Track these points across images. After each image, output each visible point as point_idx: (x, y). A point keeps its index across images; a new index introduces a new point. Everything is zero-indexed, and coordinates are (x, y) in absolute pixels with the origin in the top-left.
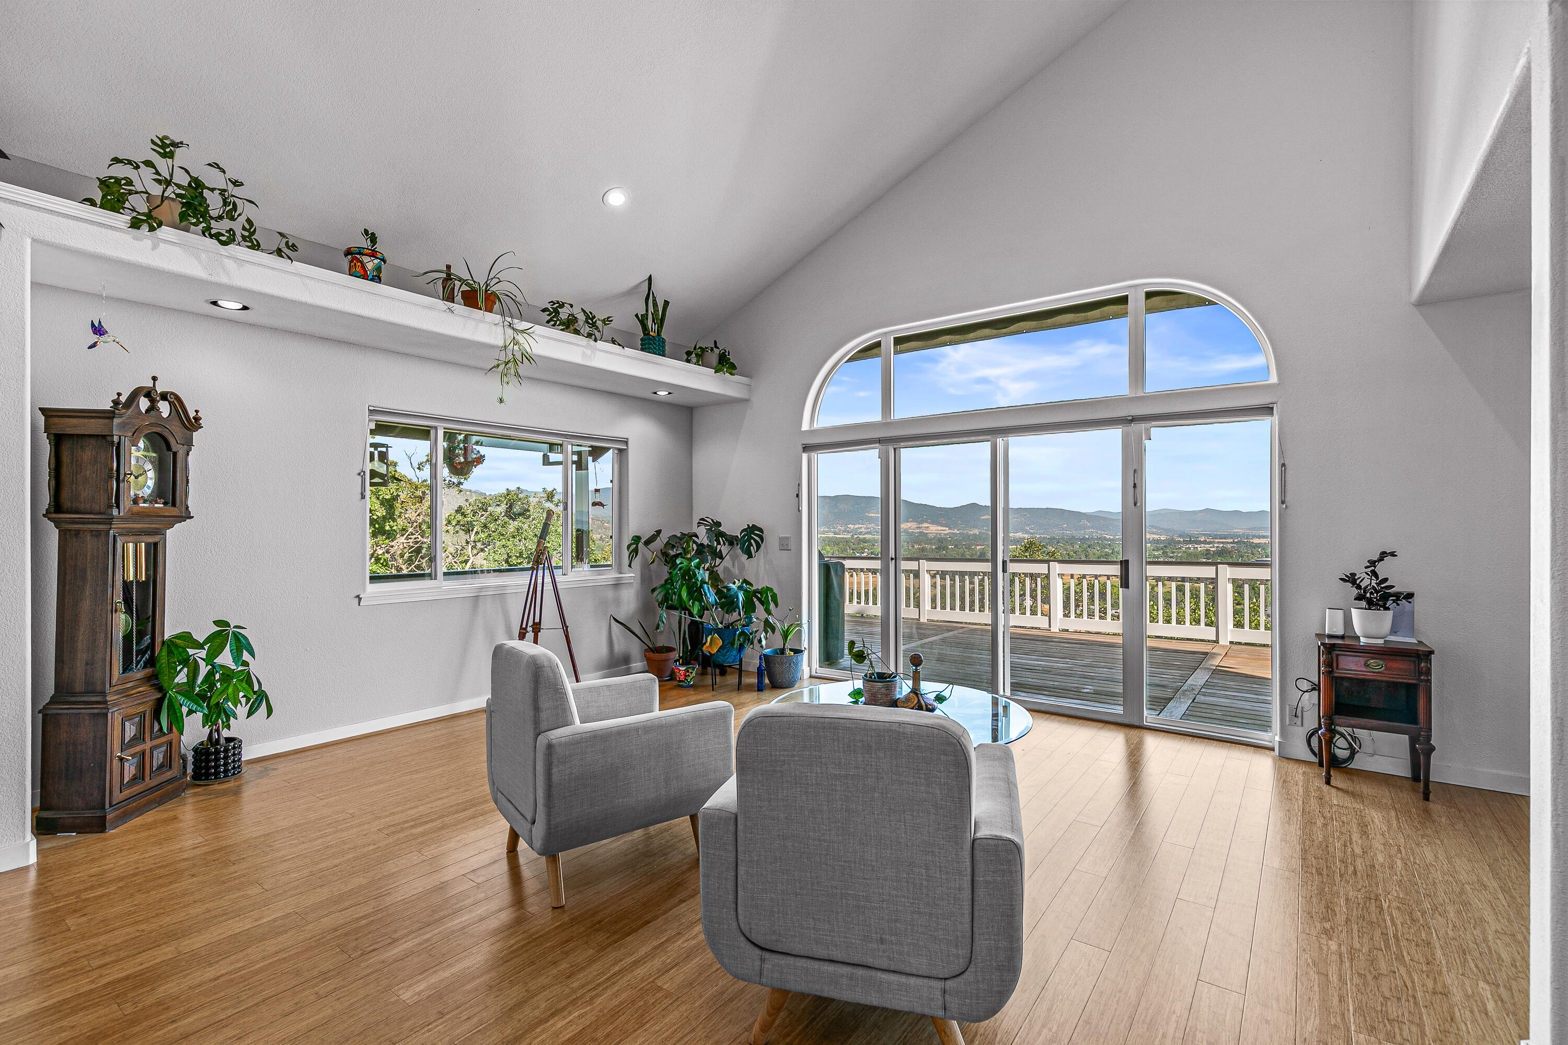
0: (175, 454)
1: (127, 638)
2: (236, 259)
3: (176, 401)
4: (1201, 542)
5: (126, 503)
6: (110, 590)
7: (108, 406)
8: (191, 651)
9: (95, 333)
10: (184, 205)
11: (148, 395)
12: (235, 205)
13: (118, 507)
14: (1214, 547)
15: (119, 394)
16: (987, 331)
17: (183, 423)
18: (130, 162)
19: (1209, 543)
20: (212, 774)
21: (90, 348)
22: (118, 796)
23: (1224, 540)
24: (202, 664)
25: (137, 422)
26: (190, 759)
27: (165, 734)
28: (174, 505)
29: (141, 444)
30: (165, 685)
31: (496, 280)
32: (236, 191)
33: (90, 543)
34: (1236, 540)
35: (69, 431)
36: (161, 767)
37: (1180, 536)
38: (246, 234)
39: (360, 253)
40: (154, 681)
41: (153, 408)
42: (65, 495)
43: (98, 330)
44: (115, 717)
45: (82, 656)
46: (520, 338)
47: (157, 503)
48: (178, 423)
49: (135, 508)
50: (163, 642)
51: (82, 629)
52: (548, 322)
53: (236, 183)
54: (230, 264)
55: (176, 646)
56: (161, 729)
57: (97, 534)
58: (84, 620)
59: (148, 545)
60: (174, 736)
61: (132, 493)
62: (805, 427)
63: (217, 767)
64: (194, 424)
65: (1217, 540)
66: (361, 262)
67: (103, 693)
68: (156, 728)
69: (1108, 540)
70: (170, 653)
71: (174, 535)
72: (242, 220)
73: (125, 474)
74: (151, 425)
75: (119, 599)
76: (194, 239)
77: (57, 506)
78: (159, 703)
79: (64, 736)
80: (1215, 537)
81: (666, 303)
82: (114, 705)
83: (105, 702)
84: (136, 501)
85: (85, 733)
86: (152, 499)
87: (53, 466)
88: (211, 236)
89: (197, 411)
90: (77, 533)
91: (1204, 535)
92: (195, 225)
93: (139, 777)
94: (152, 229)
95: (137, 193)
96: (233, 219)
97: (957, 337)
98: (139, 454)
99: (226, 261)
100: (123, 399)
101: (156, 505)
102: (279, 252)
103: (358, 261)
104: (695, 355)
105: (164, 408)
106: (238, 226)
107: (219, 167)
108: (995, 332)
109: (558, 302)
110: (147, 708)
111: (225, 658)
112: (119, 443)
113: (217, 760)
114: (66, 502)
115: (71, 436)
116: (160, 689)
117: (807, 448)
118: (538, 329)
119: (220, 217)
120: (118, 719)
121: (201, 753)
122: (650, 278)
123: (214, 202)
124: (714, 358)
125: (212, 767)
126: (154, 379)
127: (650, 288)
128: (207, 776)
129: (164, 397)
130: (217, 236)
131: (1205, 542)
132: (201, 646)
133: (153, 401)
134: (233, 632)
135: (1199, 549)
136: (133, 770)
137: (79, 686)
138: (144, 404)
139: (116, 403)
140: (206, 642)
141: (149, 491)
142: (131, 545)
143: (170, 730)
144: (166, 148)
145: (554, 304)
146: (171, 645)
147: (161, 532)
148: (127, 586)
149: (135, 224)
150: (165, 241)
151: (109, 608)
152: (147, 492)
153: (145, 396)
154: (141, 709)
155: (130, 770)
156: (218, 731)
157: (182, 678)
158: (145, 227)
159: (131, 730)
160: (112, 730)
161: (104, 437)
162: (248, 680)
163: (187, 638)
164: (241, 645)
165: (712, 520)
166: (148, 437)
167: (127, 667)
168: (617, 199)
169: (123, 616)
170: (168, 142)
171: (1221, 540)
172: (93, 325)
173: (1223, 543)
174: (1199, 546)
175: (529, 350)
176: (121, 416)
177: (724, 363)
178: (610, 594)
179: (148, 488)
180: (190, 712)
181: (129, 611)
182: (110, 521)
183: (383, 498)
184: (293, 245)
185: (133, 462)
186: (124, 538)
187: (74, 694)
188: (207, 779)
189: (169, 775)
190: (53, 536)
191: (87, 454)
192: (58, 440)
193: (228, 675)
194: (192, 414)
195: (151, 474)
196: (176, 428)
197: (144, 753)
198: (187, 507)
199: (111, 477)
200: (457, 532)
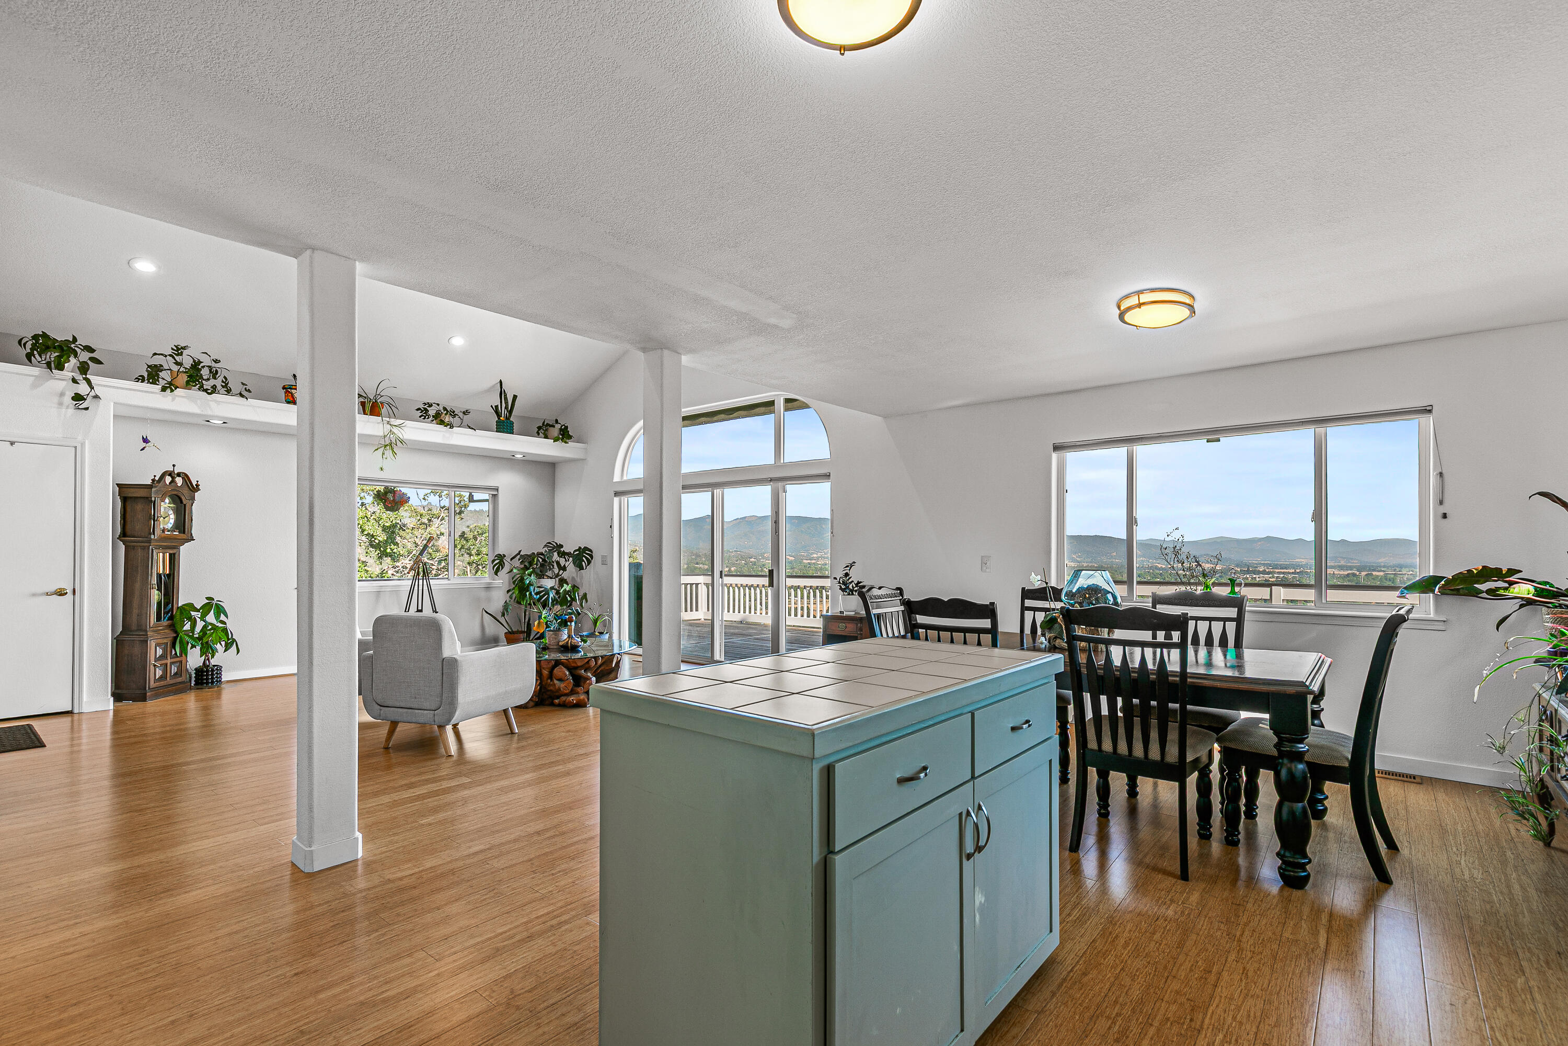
0: (185, 505)
1: (159, 604)
2: (216, 401)
3: (186, 477)
4: (1259, 572)
5: (158, 532)
6: (150, 577)
7: (149, 482)
8: (193, 613)
9: (144, 442)
10: (188, 376)
11: (170, 475)
12: (216, 371)
13: (154, 534)
14: (1273, 577)
15: (155, 476)
16: (723, 416)
17: (190, 488)
18: (162, 354)
19: (1269, 573)
20: (204, 683)
21: (141, 450)
22: (152, 684)
23: (1285, 571)
24: (198, 620)
25: (164, 490)
26: (194, 675)
27: (178, 657)
28: (184, 533)
29: (167, 500)
30: (178, 630)
31: (379, 396)
32: (217, 365)
33: (140, 552)
34: (1298, 571)
35: (130, 495)
36: (176, 674)
37: (1237, 566)
38: (224, 384)
39: (290, 388)
40: (172, 627)
41: (173, 481)
42: (128, 527)
43: (146, 440)
44: (152, 644)
45: (135, 611)
46: (395, 430)
47: (175, 532)
48: (187, 489)
49: (163, 535)
50: (178, 608)
51: (136, 597)
52: (420, 417)
53: (216, 361)
54: (213, 404)
55: (184, 609)
56: (176, 654)
57: (144, 548)
58: (137, 593)
59: (170, 555)
60: (183, 658)
61: (161, 527)
62: (617, 478)
63: (207, 679)
64: (196, 488)
65: (1277, 571)
66: (292, 393)
67: (146, 631)
68: (173, 653)
69: (1159, 569)
70: (181, 613)
71: (184, 549)
72: (221, 378)
73: (158, 517)
74: (172, 490)
75: (154, 581)
76: (195, 393)
77: (124, 534)
78: (175, 639)
79: (126, 652)
80: (1276, 567)
81: (515, 397)
82: (151, 637)
83: (147, 635)
84: (163, 531)
85: (137, 650)
86: (172, 530)
87: (122, 513)
88: (203, 391)
89: (197, 481)
90: (134, 547)
91: (1264, 564)
92: (195, 386)
93: (163, 677)
94: (172, 391)
95: (165, 370)
96: (215, 378)
97: (708, 419)
98: (166, 506)
99: (211, 403)
100: (157, 478)
101: (174, 533)
102: (241, 395)
103: (289, 392)
104: (543, 430)
105: (179, 481)
106: (218, 383)
107: (207, 354)
108: (727, 417)
109: (428, 403)
110: (169, 641)
111: (211, 618)
112: (155, 501)
113: (207, 675)
114: (128, 532)
115: (131, 497)
116: (176, 632)
117: (617, 494)
118: (408, 423)
119: (208, 379)
120: (153, 644)
121: (199, 671)
122: (501, 382)
123: (205, 373)
124: (555, 432)
125: (205, 679)
126: (174, 466)
127: (501, 388)
128: (202, 684)
129: (179, 475)
130: (206, 391)
131: (1264, 572)
132: (198, 611)
133: (173, 478)
134: (216, 604)
135: (1258, 579)
136: (161, 673)
137: (134, 627)
138: (168, 479)
139: (153, 480)
140: (201, 608)
141: (171, 526)
142: (161, 554)
143: (181, 655)
144: (179, 350)
145: (426, 404)
146: (182, 609)
147: (177, 548)
148: (159, 576)
149: (164, 389)
150: (179, 396)
151: (149, 587)
152: (170, 526)
153: (169, 475)
154: (165, 641)
155: (159, 673)
156: (208, 659)
157: (187, 627)
158: (169, 390)
159: (160, 652)
160: (150, 650)
161: (147, 498)
162: (225, 630)
163: (191, 606)
164: (220, 610)
165: (556, 543)
166: (172, 497)
167: (159, 618)
168: (458, 341)
169: (156, 592)
170: (180, 347)
171: (1282, 571)
172: (143, 438)
173: (1283, 573)
174: (1257, 576)
175: (401, 437)
176: (156, 487)
177: (565, 435)
178: (483, 594)
179: (171, 524)
180: (193, 646)
181: (159, 589)
182: (149, 541)
183: (384, 526)
184: (249, 390)
185: (162, 510)
186: (157, 551)
187: (131, 631)
188: (202, 685)
189: (180, 680)
190: (122, 547)
191: (139, 507)
192: (125, 500)
193: (215, 628)
194: (194, 483)
195: (172, 516)
196: (186, 491)
197: (166, 664)
198: (191, 534)
199: (151, 519)
200: (463, 555)
